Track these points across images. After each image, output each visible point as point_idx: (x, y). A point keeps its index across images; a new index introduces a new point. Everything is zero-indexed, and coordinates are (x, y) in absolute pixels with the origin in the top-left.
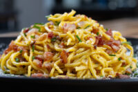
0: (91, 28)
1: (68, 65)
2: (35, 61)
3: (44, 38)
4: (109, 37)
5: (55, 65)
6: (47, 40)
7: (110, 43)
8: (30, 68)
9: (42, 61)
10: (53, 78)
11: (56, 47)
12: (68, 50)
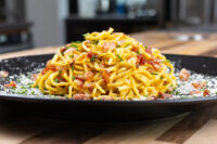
0: (130, 47)
1: (110, 85)
2: (76, 81)
3: (83, 57)
4: (148, 56)
5: (97, 85)
6: (86, 59)
7: (151, 62)
8: (70, 88)
9: (83, 81)
10: (95, 98)
11: (97, 66)
12: (109, 70)
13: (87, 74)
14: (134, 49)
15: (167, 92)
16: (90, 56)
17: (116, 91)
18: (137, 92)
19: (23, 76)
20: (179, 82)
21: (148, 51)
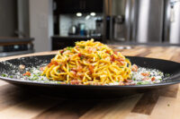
0: (105, 50)
1: (94, 74)
2: (72, 72)
3: (75, 57)
4: (116, 56)
5: (86, 75)
6: (78, 58)
8: (68, 76)
9: (76, 71)
10: (85, 83)
11: (85, 62)
13: (79, 67)
14: (107, 52)
16: (80, 56)
17: (98, 78)
18: (111, 79)
19: (34, 68)
20: (132, 72)
21: (115, 53)
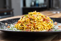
0: (41, 16)
1: (36, 27)
3: (28, 19)
4: (46, 18)
5: (32, 27)
7: (47, 20)
8: (25, 28)
9: (28, 26)
11: (32, 22)
12: (35, 22)
13: (29, 24)
15: (51, 28)
16: (30, 19)
17: (37, 29)
18: (43, 29)
19: (12, 24)
20: (54, 26)
21: (46, 17)
